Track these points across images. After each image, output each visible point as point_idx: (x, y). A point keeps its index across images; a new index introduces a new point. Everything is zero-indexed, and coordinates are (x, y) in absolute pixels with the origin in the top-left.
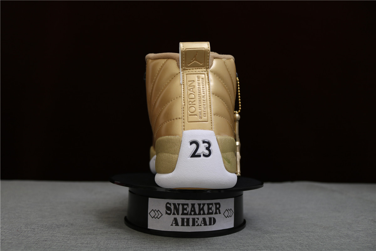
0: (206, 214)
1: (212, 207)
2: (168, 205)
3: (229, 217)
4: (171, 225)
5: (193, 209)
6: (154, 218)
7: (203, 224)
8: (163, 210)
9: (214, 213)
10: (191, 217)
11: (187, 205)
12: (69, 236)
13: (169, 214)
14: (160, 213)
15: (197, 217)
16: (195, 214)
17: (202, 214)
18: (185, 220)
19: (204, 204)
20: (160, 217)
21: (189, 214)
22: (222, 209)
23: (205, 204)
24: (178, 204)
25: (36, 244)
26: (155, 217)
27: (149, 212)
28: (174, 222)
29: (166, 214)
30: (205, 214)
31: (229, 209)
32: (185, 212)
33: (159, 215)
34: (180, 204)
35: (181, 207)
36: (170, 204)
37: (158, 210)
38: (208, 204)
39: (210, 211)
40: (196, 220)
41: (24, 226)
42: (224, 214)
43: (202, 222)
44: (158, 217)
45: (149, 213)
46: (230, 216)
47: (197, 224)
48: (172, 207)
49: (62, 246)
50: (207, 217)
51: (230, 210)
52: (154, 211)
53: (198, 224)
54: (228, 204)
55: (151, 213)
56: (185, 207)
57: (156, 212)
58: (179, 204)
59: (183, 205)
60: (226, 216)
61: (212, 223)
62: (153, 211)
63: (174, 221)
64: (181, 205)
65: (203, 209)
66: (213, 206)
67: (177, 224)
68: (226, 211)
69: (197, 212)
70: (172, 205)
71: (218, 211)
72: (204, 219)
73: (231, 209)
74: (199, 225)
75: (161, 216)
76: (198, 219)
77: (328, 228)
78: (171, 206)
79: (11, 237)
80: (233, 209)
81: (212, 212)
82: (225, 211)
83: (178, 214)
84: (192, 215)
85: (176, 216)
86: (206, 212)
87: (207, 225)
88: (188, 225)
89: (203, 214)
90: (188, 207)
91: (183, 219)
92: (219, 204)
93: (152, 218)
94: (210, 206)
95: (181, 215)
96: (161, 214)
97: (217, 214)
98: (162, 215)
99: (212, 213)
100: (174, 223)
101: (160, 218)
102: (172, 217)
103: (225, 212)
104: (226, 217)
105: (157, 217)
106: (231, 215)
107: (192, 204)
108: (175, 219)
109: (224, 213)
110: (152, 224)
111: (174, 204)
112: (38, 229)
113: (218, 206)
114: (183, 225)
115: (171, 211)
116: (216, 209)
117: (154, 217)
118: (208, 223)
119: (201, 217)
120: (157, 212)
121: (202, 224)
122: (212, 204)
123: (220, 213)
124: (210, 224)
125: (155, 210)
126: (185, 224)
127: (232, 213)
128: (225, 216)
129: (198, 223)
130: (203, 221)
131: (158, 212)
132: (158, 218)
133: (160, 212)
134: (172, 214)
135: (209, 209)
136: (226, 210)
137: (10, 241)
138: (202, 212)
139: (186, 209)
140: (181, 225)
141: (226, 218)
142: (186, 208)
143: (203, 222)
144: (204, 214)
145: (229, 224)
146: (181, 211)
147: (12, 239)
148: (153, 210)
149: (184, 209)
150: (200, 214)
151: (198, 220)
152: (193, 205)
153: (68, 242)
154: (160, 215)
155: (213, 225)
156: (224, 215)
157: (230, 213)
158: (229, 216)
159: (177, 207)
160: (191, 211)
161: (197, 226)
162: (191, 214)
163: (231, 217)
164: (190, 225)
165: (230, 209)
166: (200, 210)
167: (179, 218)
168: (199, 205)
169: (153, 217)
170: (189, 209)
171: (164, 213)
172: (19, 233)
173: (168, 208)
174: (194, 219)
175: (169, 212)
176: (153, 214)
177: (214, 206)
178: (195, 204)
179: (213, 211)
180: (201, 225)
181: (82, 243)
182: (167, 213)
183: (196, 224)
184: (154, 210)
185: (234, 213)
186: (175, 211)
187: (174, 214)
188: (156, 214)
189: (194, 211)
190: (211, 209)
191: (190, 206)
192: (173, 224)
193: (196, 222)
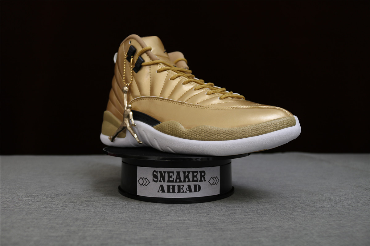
0: (191, 181)
1: (196, 175)
2: (155, 173)
3: (214, 185)
4: (158, 192)
5: (178, 177)
6: (142, 185)
7: (188, 190)
8: (150, 178)
9: (199, 180)
10: (176, 184)
11: (173, 172)
12: (67, 203)
13: (156, 182)
14: (148, 180)
15: (183, 184)
16: (180, 181)
17: (187, 181)
18: (171, 187)
19: (189, 172)
20: (148, 184)
21: (174, 181)
22: (207, 177)
23: (190, 172)
24: (163, 172)
25: (37, 210)
26: (144, 184)
27: (138, 180)
28: (160, 189)
29: (153, 182)
30: (190, 182)
31: (214, 177)
32: (171, 179)
33: (146, 182)
34: (166, 172)
35: (166, 174)
36: (157, 172)
37: (146, 178)
38: (193, 172)
39: (195, 179)
40: (181, 187)
41: (24, 195)
42: (209, 182)
43: (187, 189)
44: (146, 184)
45: (138, 181)
46: (215, 183)
47: (183, 191)
48: (159, 175)
49: (61, 212)
50: (192, 185)
51: (215, 178)
52: (142, 179)
53: (184, 191)
54: (213, 172)
55: (139, 181)
56: (171, 174)
57: (144, 179)
58: (165, 172)
59: (169, 173)
60: (212, 184)
61: (197, 190)
62: (141, 179)
63: (160, 188)
64: (166, 173)
65: (188, 177)
66: (198, 173)
67: (163, 191)
68: (212, 179)
69: (182, 180)
70: (158, 173)
71: (203, 178)
72: (189, 187)
73: (216, 177)
74: (185, 191)
75: (149, 183)
76: (183, 186)
77: (313, 193)
78: (157, 174)
79: (13, 205)
80: (219, 177)
81: (197, 179)
82: (211, 179)
83: (164, 181)
84: (177, 182)
85: (162, 183)
86: (191, 179)
87: (192, 192)
88: (174, 191)
89: (188, 182)
90: (174, 175)
91: (169, 187)
92: (204, 172)
93: (141, 185)
94: (195, 174)
95: (167, 182)
96: (149, 181)
97: (202, 181)
98: (149, 182)
99: (197, 181)
100: (160, 190)
101: (147, 185)
102: (158, 184)
103: (210, 180)
104: (211, 184)
105: (145, 184)
106: (216, 183)
107: (177, 172)
108: (162, 187)
109: (209, 181)
110: (141, 191)
111: (161, 172)
112: (38, 197)
113: (203, 174)
114: (169, 191)
115: (157, 178)
116: (201, 176)
117: (142, 184)
118: (193, 190)
119: (186, 184)
120: (145, 179)
121: (187, 191)
122: (197, 172)
123: (205, 181)
124: (195, 191)
125: (143, 178)
126: (171, 190)
127: (218, 180)
128: (210, 183)
129: (183, 190)
130: (188, 188)
131: (146, 179)
132: (146, 186)
133: (147, 179)
134: (158, 181)
135: (194, 176)
136: (212, 178)
137: (12, 209)
138: (187, 180)
139: (171, 177)
140: (167, 191)
141: (212, 185)
142: (172, 176)
143: (188, 189)
144: (189, 181)
146: (167, 178)
147: (14, 207)
148: (141, 178)
149: (169, 177)
150: (185, 181)
151: (184, 187)
152: (178, 173)
153: (67, 209)
154: (148, 182)
155: (198, 192)
156: (209, 183)
157: (215, 181)
158: (214, 183)
159: (164, 175)
160: (177, 178)
161: (182, 192)
162: (176, 182)
163: (216, 184)
164: (175, 192)
165: (215, 177)
166: (185, 178)
167: (165, 185)
168: (184, 173)
169: (141, 184)
170: (174, 177)
171: (151, 180)
172: (20, 202)
173: (155, 176)
174: (179, 187)
175: (156, 180)
176: (141, 181)
177: (199, 174)
178: (180, 172)
179: (198, 179)
180: (186, 192)
181: (80, 210)
182: (154, 180)
183: (182, 191)
184: (142, 178)
185: (219, 181)
186: (161, 178)
187: (160, 181)
188: (144, 182)
189: (180, 178)
190: (196, 176)
191: (175, 174)
192: (160, 191)
193: (181, 189)
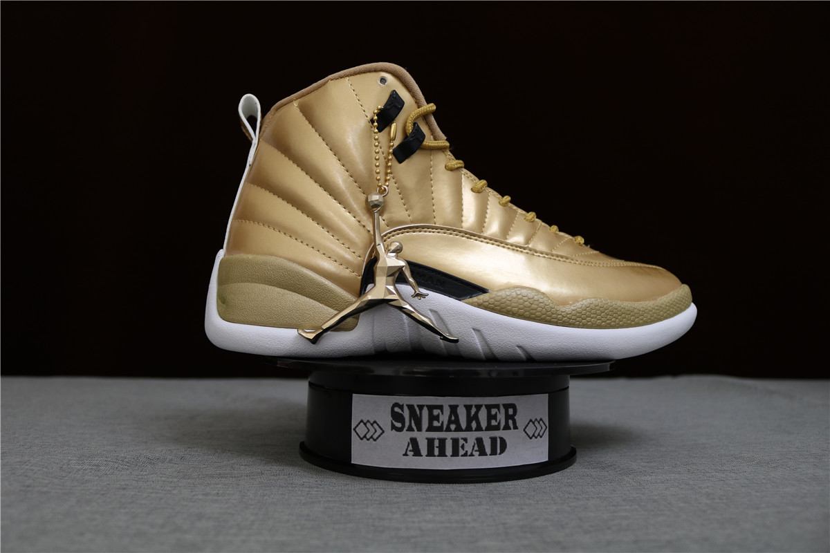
0: (484, 429)
1: (496, 413)
2: (397, 409)
3: (536, 438)
4: (404, 455)
5: (453, 418)
6: (365, 439)
7: (476, 451)
8: (386, 420)
9: (502, 427)
10: (449, 436)
11: (440, 407)
12: (175, 480)
13: (400, 430)
14: (380, 427)
15: (464, 437)
16: (459, 429)
17: (474, 429)
18: (436, 443)
19: (478, 407)
20: (379, 436)
21: (444, 429)
22: (521, 419)
23: (481, 406)
24: (418, 406)
25: (103, 494)
26: (368, 436)
27: (353, 427)
28: (410, 448)
29: (392, 430)
30: (481, 429)
31: (536, 420)
32: (436, 424)
33: (376, 431)
34: (424, 406)
35: (425, 412)
36: (401, 407)
37: (375, 422)
38: (489, 407)
39: (494, 423)
40: (461, 442)
41: (75, 458)
42: (524, 430)
43: (474, 447)
44: (375, 437)
45: (354, 429)
46: (539, 435)
47: (464, 452)
48: (406, 414)
49: (161, 499)
50: (486, 436)
51: (539, 422)
52: (365, 424)
53: (467, 452)
54: (534, 407)
55: (357, 429)
56: (436, 412)
57: (368, 425)
58: (421, 407)
59: (431, 408)
60: (531, 436)
61: (499, 451)
62: (362, 424)
63: (410, 446)
64: (425, 408)
65: (476, 417)
66: (499, 410)
67: (417, 452)
68: (531, 423)
69: (464, 425)
70: (406, 408)
71: (510, 422)
72: (479, 441)
73: (541, 419)
74: (469, 453)
75: (381, 434)
76: (465, 440)
77: (768, 463)
78: (403, 411)
79: (46, 481)
80: (546, 420)
81: (497, 424)
82: (529, 423)
83: (419, 429)
84: (450, 431)
85: (415, 434)
86: (484, 424)
87: (487, 455)
88: (442, 453)
89: (476, 430)
90: (442, 414)
91: (430, 442)
92: (513, 406)
93: (362, 439)
94: (494, 411)
95: (427, 431)
96: (381, 429)
97: (510, 429)
98: (383, 432)
99: (497, 428)
100: (410, 451)
101: (377, 438)
102: (406, 436)
103: (527, 426)
104: (529, 436)
105: (372, 437)
106: (541, 434)
107: (450, 406)
108: (414, 442)
109: (526, 428)
110: (361, 454)
111: (411, 407)
112: (106, 465)
113: (511, 411)
114: (430, 453)
115: (403, 422)
116: (508, 417)
117: (365, 436)
118: (488, 450)
119: (472, 436)
120: (372, 425)
121: (474, 453)
122: (497, 406)
123: (516, 427)
124: (494, 453)
125: (368, 421)
126: (436, 452)
127: (544, 427)
128: (527, 434)
129: (465, 450)
130: (476, 446)
131: (375, 425)
132: (375, 440)
133: (378, 425)
134: (405, 429)
135: (491, 417)
136: (531, 421)
137: (45, 489)
138: (474, 425)
139: (437, 418)
140: (426, 453)
141: (531, 438)
142: (438, 416)
143: (476, 448)
144: (479, 428)
145: (538, 452)
146: (427, 422)
147: (50, 485)
148: (362, 421)
149: (432, 418)
150: (469, 429)
151: (466, 442)
152: (454, 409)
153: (175, 492)
154: (379, 431)
155: (500, 454)
156: (526, 432)
157: (539, 428)
158: (536, 435)
159: (418, 413)
160: (450, 422)
161: (462, 456)
162: (448, 429)
163: (541, 437)
164: (447, 454)
165: (539, 420)
166: (469, 420)
167: (422, 437)
168: (468, 408)
169: (362, 436)
170: (444, 418)
171: (387, 428)
172: (64, 474)
173: (397, 417)
174: (455, 441)
175: (398, 425)
176: (362, 430)
177: (502, 410)
178: (457, 406)
179: (499, 423)
180: (472, 455)
181: (207, 494)
182: (393, 427)
183: (461, 452)
184: (365, 422)
185: (547, 429)
186: (413, 422)
187: (410, 429)
188: (369, 430)
189: (457, 422)
190: (495, 417)
191: (447, 411)
192: (408, 453)
193: (460, 448)
